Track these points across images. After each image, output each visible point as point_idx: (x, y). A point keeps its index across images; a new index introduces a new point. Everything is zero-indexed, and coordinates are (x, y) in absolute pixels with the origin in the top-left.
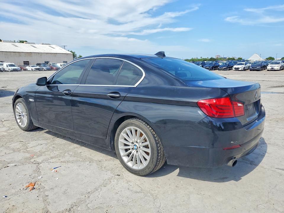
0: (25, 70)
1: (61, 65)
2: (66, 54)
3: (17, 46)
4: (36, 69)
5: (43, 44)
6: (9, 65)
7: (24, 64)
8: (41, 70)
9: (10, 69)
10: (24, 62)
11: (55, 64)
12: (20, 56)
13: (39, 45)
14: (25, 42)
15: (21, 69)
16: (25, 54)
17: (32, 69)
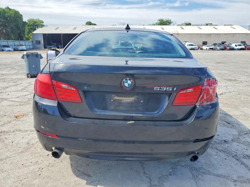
0: (202, 49)
1: (236, 46)
2: (246, 34)
3: (201, 29)
4: (210, 49)
5: (225, 25)
6: (189, 44)
7: (203, 44)
8: (215, 50)
9: (189, 48)
10: (203, 42)
11: (231, 44)
12: (201, 37)
13: (221, 26)
14: (209, 25)
15: (199, 49)
16: (205, 35)
17: (207, 49)
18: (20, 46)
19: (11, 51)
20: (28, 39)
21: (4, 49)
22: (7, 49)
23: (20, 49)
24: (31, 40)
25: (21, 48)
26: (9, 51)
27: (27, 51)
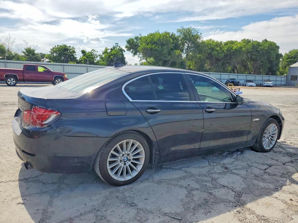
18: (266, 81)
19: (253, 86)
20: (282, 74)
21: (246, 84)
22: (250, 84)
23: (265, 85)
24: (285, 75)
25: (267, 83)
26: (251, 86)
27: (274, 87)
